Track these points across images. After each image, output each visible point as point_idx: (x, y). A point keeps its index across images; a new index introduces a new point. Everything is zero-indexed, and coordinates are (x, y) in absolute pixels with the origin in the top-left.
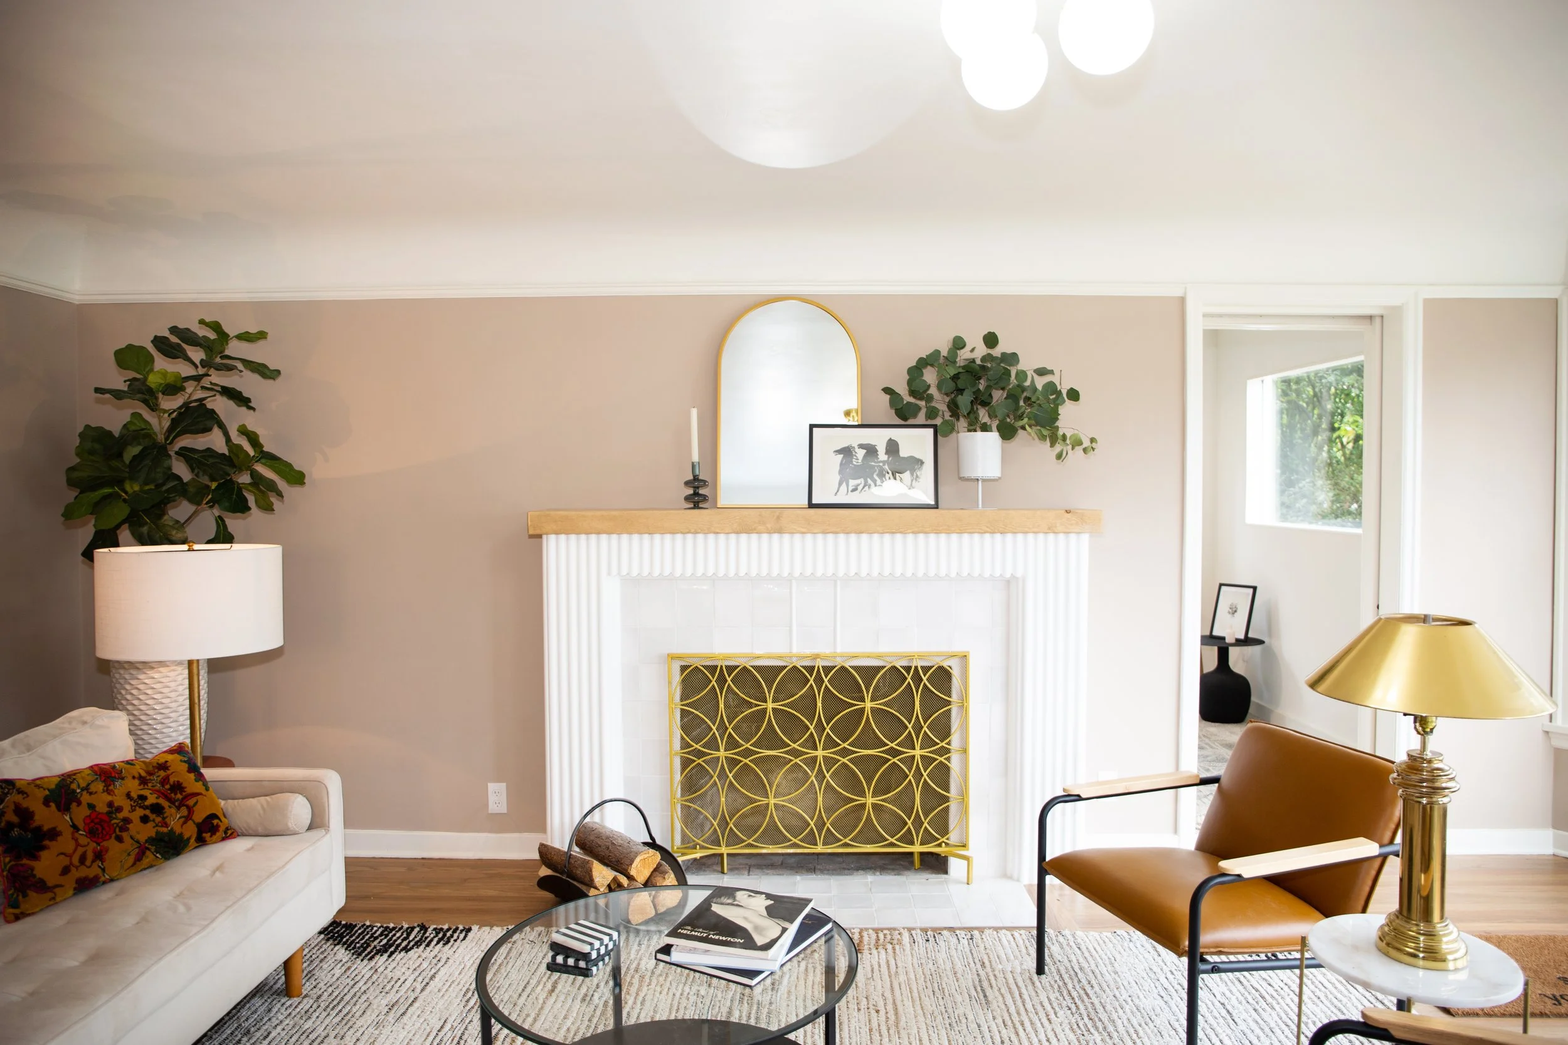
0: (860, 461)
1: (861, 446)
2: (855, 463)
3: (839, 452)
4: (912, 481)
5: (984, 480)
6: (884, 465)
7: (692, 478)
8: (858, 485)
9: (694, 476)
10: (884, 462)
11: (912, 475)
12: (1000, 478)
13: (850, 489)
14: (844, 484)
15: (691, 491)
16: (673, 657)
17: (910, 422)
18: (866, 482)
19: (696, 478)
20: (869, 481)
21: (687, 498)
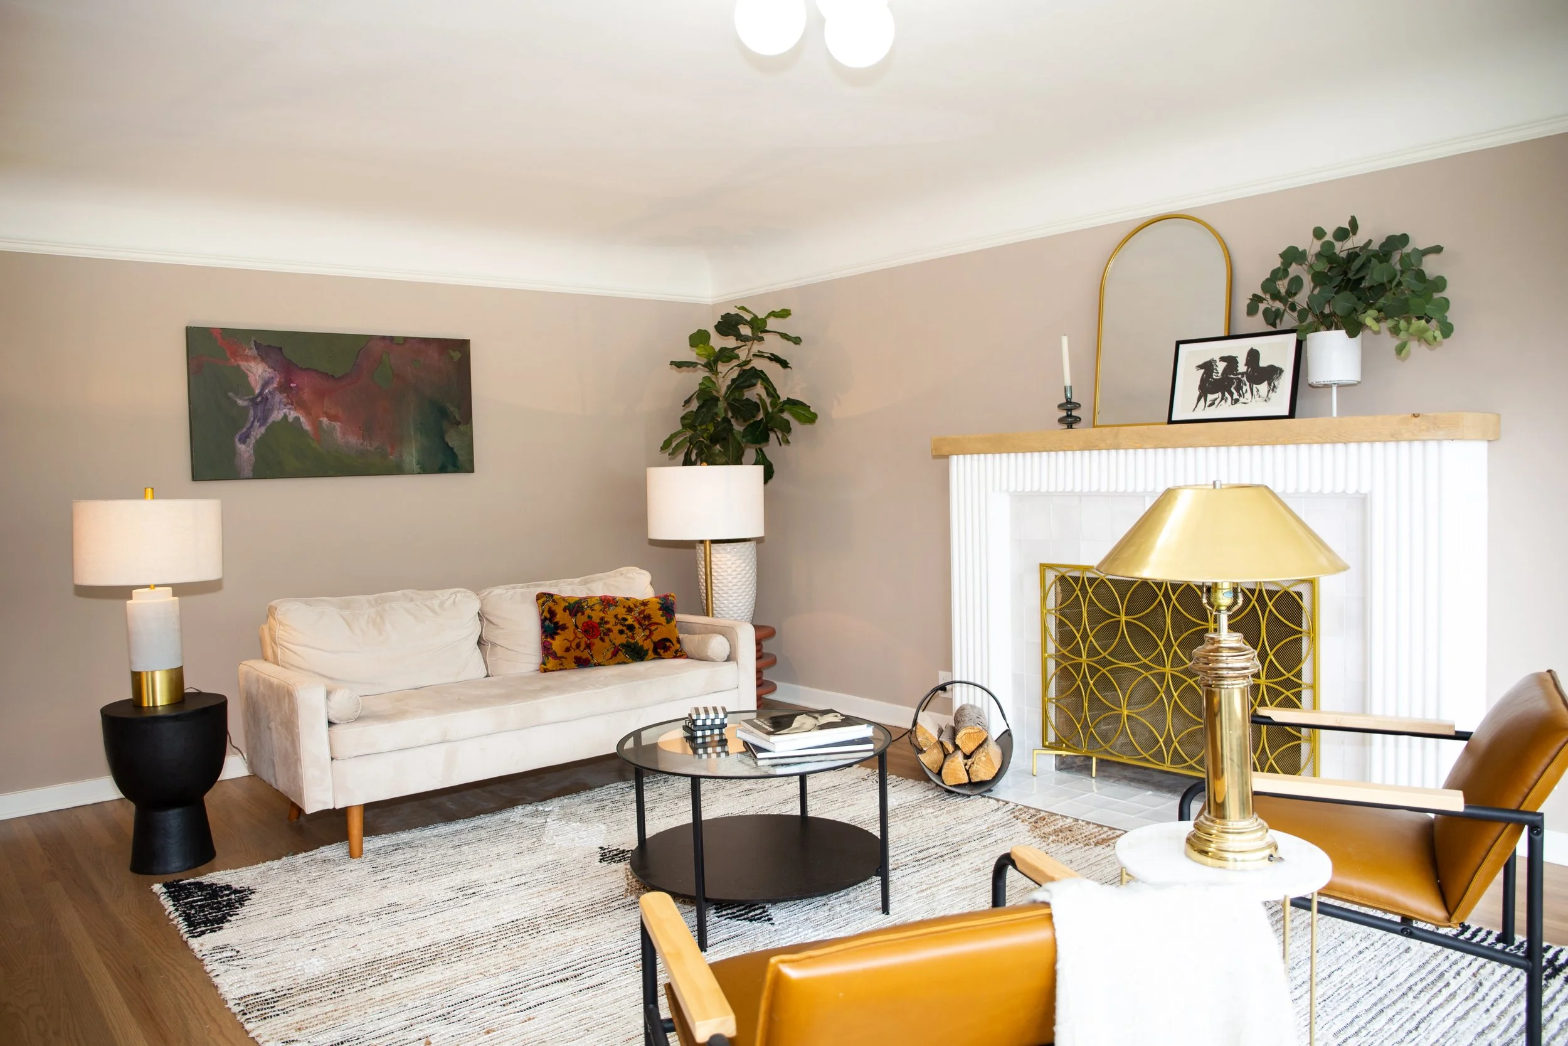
0: (1220, 375)
1: (1223, 359)
2: (1214, 377)
3: (1200, 367)
4: (1269, 391)
5: (1340, 386)
6: (1243, 377)
7: (1065, 401)
8: (1216, 399)
9: (1067, 400)
10: (1242, 374)
11: (1269, 384)
12: (1359, 382)
13: (1208, 403)
14: (1203, 399)
15: (1064, 414)
16: (1044, 567)
17: (1279, 328)
18: (1223, 395)
19: (1069, 401)
20: (1227, 394)
21: (1061, 420)
